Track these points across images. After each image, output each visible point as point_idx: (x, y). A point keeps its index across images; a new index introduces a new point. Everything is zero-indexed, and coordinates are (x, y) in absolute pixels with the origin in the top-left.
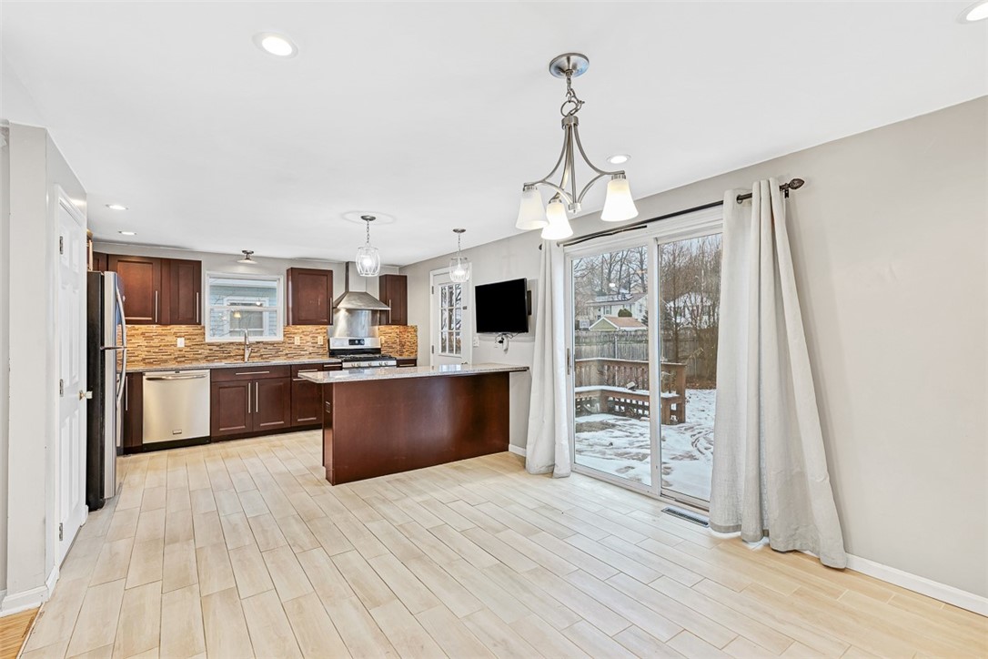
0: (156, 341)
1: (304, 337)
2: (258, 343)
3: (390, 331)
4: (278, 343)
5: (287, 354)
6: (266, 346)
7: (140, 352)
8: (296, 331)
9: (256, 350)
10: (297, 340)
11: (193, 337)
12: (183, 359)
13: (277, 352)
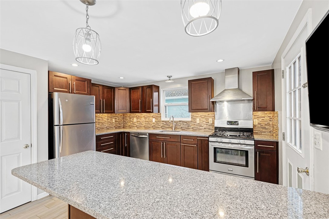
0: (147, 119)
1: (202, 119)
2: (180, 121)
3: (263, 115)
4: (189, 122)
5: (193, 128)
6: (183, 123)
7: (143, 123)
8: (197, 115)
9: (179, 125)
10: (198, 121)
11: (158, 118)
12: (155, 127)
13: (188, 127)
